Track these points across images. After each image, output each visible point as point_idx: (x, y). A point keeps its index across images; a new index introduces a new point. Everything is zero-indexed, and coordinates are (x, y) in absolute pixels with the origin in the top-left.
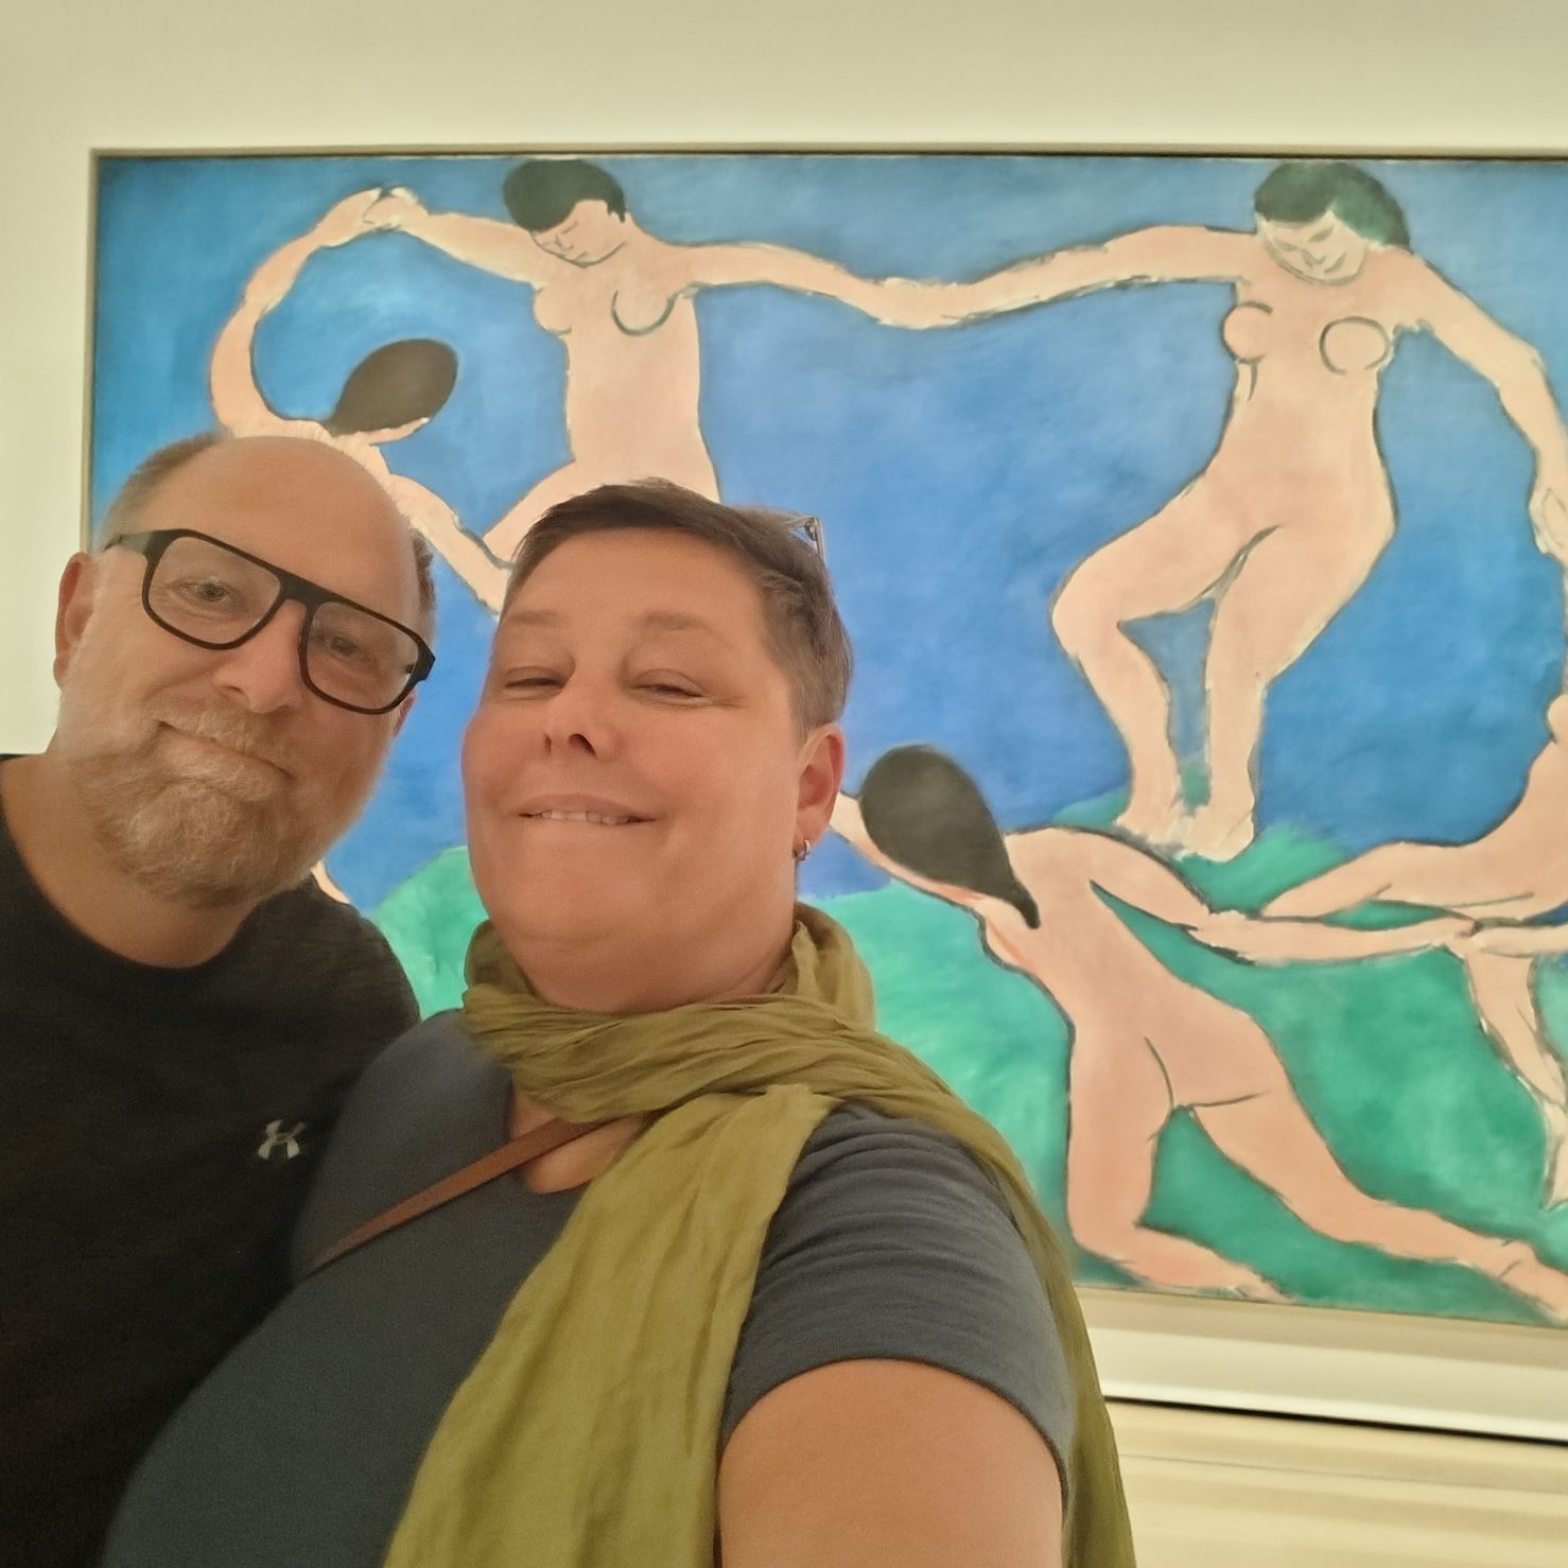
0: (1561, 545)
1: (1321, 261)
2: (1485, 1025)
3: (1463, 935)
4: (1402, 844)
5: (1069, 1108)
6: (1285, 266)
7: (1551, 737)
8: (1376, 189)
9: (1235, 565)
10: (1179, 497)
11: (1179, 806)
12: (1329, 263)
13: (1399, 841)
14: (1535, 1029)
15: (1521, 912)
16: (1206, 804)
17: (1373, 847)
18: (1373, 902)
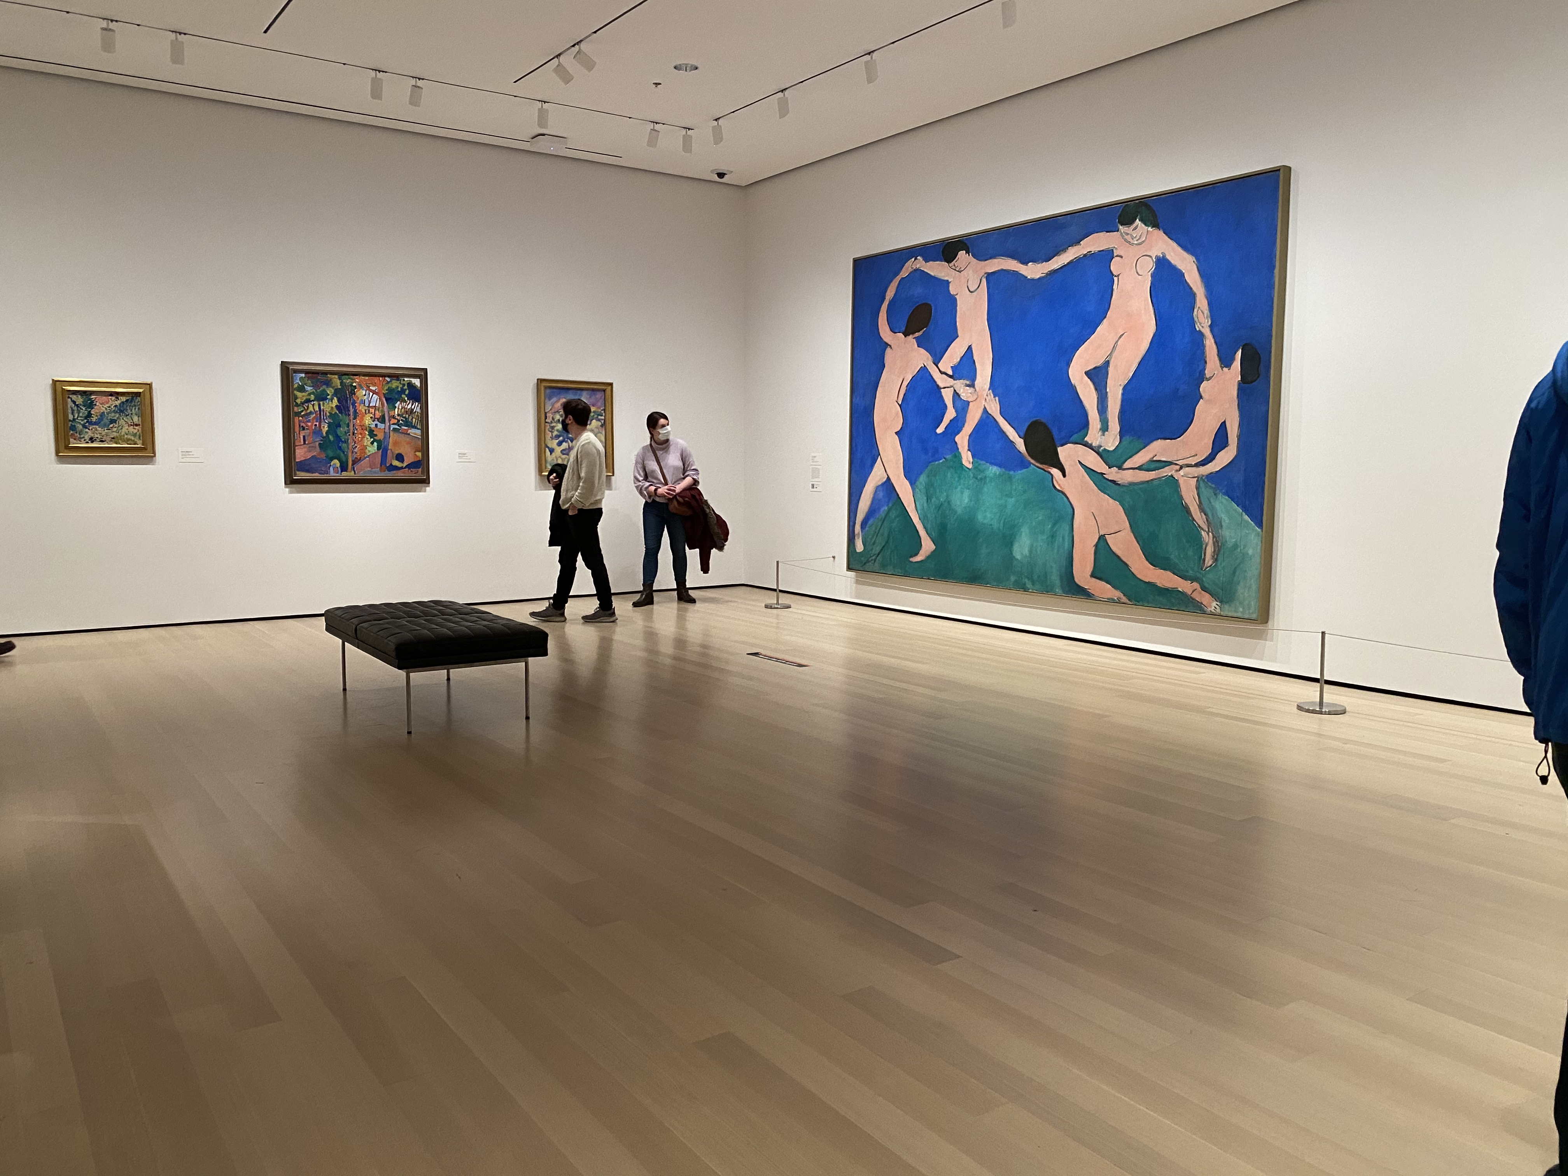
0: (1203, 327)
1: (1136, 237)
2: (1183, 503)
3: (1177, 471)
4: (1159, 440)
5: (1073, 537)
6: (1126, 240)
7: (1201, 397)
8: (1151, 208)
9: (1114, 347)
10: (1099, 326)
11: (1100, 433)
12: (1138, 237)
13: (1158, 439)
14: (1198, 503)
15: (1193, 461)
16: (1107, 431)
17: (1152, 442)
18: (1152, 461)
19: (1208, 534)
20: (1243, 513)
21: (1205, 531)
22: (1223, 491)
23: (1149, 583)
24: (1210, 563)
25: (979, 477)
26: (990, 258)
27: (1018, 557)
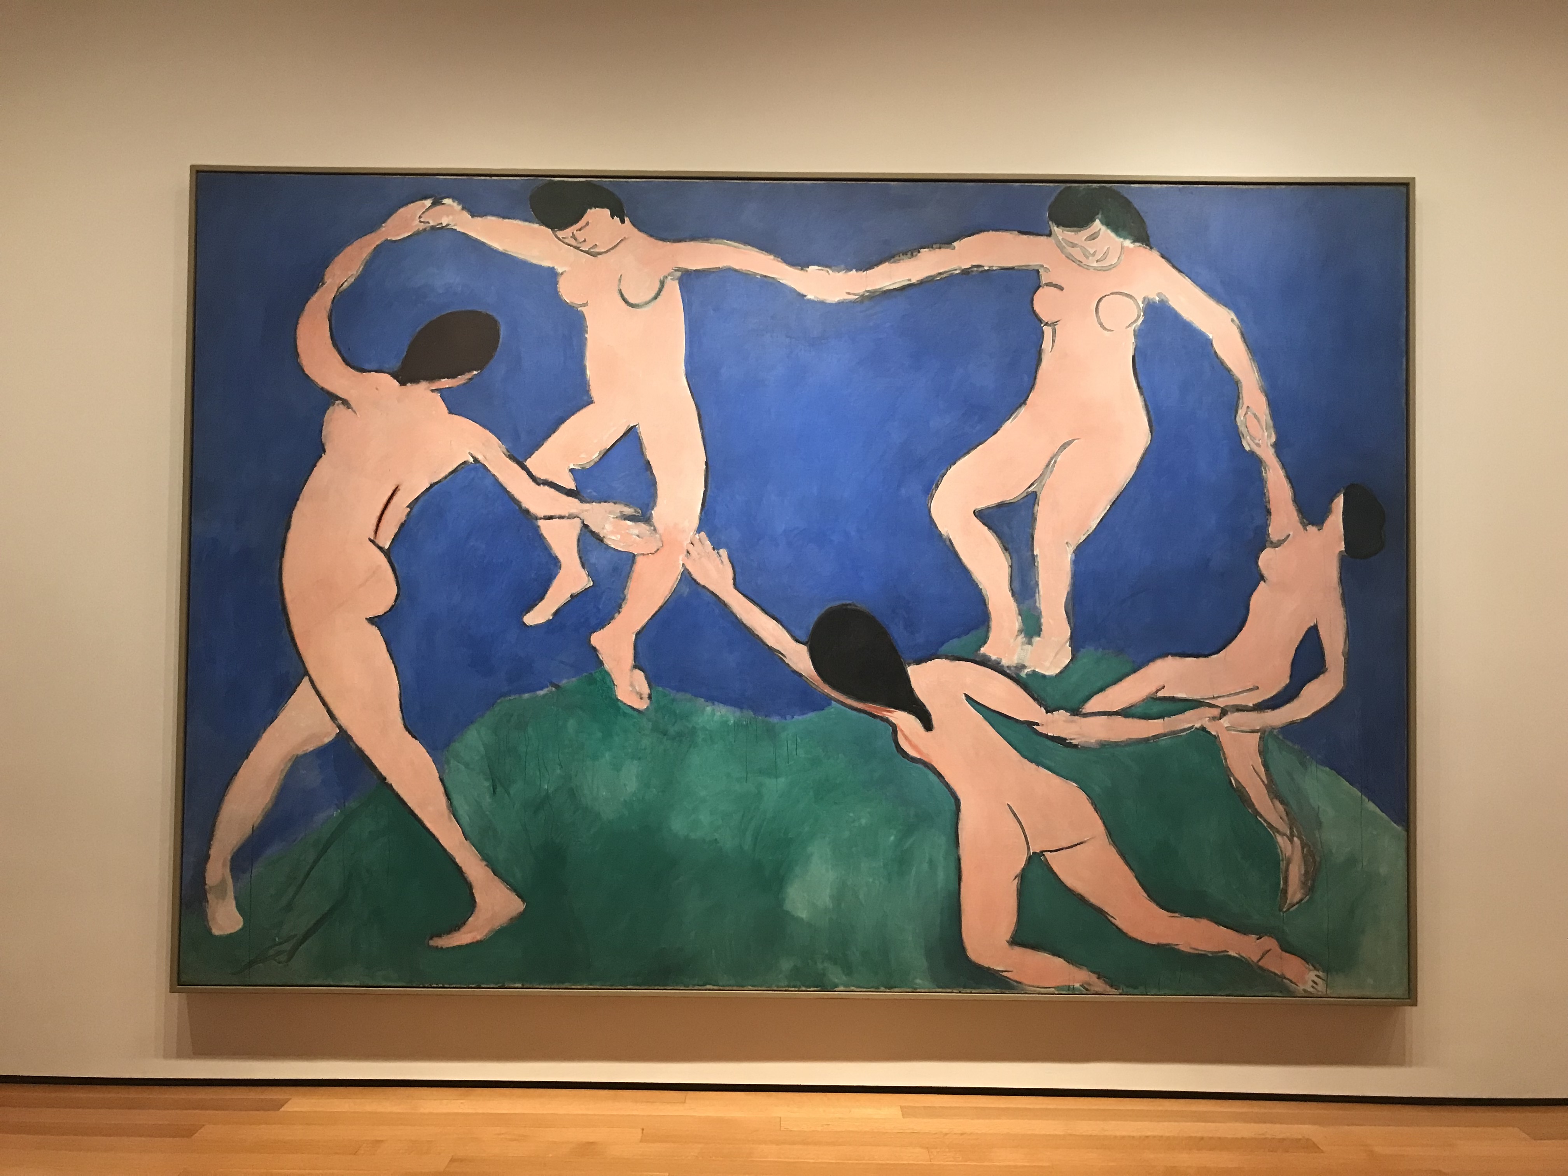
0: (1258, 445)
1: (1094, 254)
2: (1233, 782)
3: (1214, 718)
4: (1170, 657)
5: (959, 860)
6: (1069, 257)
7: (1262, 578)
8: (1127, 204)
9: (1049, 466)
10: (1010, 420)
11: (1021, 638)
12: (1099, 256)
13: (1166, 655)
14: (1266, 782)
15: (1251, 700)
16: (1039, 635)
17: (1153, 660)
18: (1153, 699)
19: (1291, 841)
20: (1363, 797)
21: (1283, 834)
22: (1319, 756)
23: (1159, 946)
24: (1298, 896)
25: (672, 730)
26: (693, 238)
27: (803, 914)
